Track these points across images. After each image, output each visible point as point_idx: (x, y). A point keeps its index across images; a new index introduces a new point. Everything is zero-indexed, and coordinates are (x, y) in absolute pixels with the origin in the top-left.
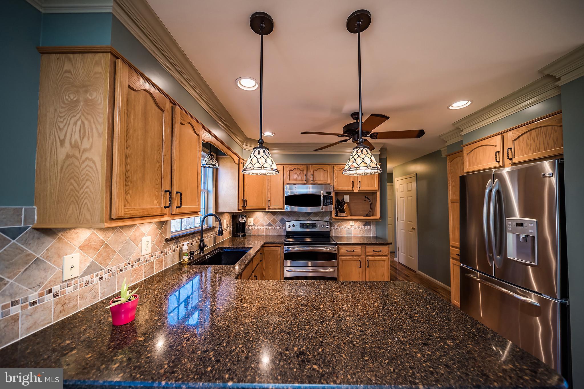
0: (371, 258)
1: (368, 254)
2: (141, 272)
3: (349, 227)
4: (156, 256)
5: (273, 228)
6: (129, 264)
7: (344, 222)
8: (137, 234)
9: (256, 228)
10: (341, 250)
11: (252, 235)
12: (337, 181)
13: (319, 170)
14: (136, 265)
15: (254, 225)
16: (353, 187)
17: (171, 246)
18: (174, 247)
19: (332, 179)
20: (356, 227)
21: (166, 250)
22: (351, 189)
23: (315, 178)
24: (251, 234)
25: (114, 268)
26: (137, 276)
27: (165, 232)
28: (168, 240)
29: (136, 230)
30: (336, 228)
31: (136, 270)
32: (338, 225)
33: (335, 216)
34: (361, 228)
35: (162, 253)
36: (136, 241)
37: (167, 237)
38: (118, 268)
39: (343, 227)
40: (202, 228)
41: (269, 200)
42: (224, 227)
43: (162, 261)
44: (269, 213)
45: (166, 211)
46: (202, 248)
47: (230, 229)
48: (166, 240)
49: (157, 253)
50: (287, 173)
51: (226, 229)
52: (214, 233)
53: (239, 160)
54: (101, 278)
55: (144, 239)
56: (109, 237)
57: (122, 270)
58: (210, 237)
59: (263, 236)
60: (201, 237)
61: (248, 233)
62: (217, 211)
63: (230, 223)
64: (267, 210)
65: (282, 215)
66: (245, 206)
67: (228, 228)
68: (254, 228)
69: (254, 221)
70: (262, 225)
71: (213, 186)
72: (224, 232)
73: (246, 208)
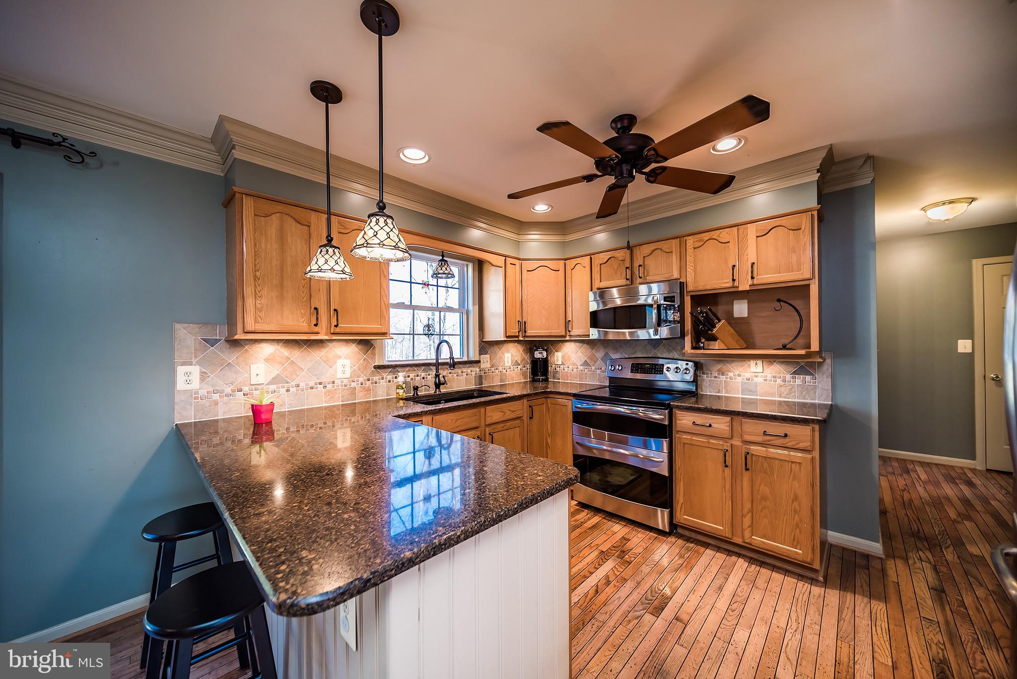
0: (754, 448)
1: (747, 438)
2: (337, 395)
3: (748, 375)
4: (360, 383)
5: (591, 371)
6: (320, 384)
7: (734, 364)
8: (331, 356)
9: (566, 369)
10: (680, 420)
11: (560, 381)
12: (695, 270)
13: (653, 254)
14: (329, 387)
15: (563, 364)
16: (734, 280)
17: (385, 375)
18: (390, 377)
19: (682, 268)
20: (769, 377)
21: (376, 378)
22: (730, 284)
23: (648, 272)
24: (559, 379)
25: (302, 385)
26: (331, 398)
27: (373, 357)
28: (378, 367)
29: (327, 351)
30: (716, 377)
31: (329, 391)
32: (719, 370)
33: (693, 348)
34: (784, 381)
35: (369, 380)
36: (330, 363)
37: (376, 364)
38: (307, 385)
39: (731, 374)
40: (437, 359)
41: (570, 321)
42: (506, 364)
43: (368, 390)
44: (585, 345)
45: (316, 329)
46: (438, 386)
47: (525, 368)
48: (375, 367)
49: (361, 380)
50: (596, 269)
51: (512, 367)
52: (478, 370)
53: (505, 259)
54: (288, 391)
55: (340, 362)
56: (296, 354)
57: (312, 388)
58: (467, 375)
59: (577, 383)
60: (437, 371)
61: (554, 378)
62: (483, 338)
63: (524, 359)
64: (568, 338)
65: (605, 348)
66: (525, 332)
67: (519, 367)
68: (564, 370)
69: (563, 357)
70: (574, 364)
71: (474, 304)
72: (506, 371)
73: (527, 334)
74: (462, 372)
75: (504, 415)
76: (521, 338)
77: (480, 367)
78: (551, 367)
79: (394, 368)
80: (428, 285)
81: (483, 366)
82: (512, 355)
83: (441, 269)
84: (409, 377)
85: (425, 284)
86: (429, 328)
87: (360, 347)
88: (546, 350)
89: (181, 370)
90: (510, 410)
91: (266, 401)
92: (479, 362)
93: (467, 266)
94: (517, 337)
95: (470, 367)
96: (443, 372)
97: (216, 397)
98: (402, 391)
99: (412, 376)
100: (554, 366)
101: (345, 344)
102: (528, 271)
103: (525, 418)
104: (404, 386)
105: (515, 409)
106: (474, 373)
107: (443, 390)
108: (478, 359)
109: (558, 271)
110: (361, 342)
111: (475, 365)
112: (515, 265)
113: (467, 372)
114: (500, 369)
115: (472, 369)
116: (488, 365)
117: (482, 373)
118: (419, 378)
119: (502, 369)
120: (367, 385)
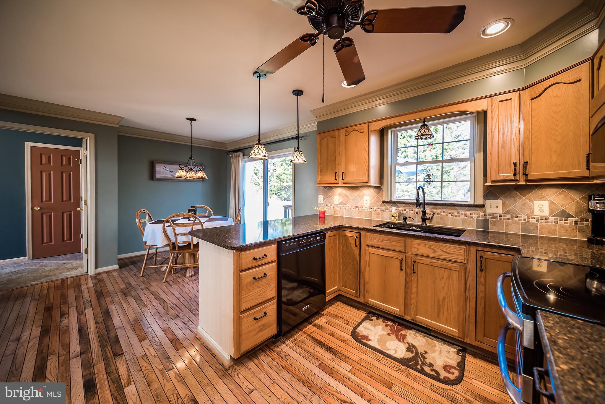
2: (363, 214)
4: (374, 210)
6: (357, 207)
8: (361, 194)
14: (360, 209)
17: (389, 207)
18: (391, 209)
21: (383, 208)
25: (350, 206)
26: (361, 215)
27: (382, 196)
28: (383, 202)
29: (360, 192)
31: (360, 211)
35: (379, 209)
36: (361, 197)
37: (383, 200)
38: (352, 207)
42: (537, 213)
43: (379, 214)
45: (337, 182)
46: (424, 220)
49: (375, 208)
51: (551, 218)
52: (482, 214)
54: (345, 208)
55: (365, 198)
56: (348, 193)
57: (354, 209)
58: (466, 216)
72: (538, 221)
73: (529, 178)
74: (459, 214)
75: (433, 252)
77: (485, 211)
79: (397, 203)
80: (432, 144)
81: (489, 211)
82: (551, 203)
84: (405, 210)
86: (429, 177)
87: (375, 190)
91: (324, 210)
92: (483, 206)
95: (470, 210)
97: (326, 207)
98: (395, 218)
99: (407, 210)
101: (368, 188)
102: (532, 99)
104: (397, 215)
105: (450, 252)
106: (475, 217)
108: (482, 203)
109: (580, 80)
110: (375, 188)
111: (477, 209)
112: (509, 100)
113: (466, 214)
114: (524, 217)
115: (472, 212)
116: (500, 211)
117: (489, 218)
118: (413, 212)
119: (528, 218)
120: (378, 212)
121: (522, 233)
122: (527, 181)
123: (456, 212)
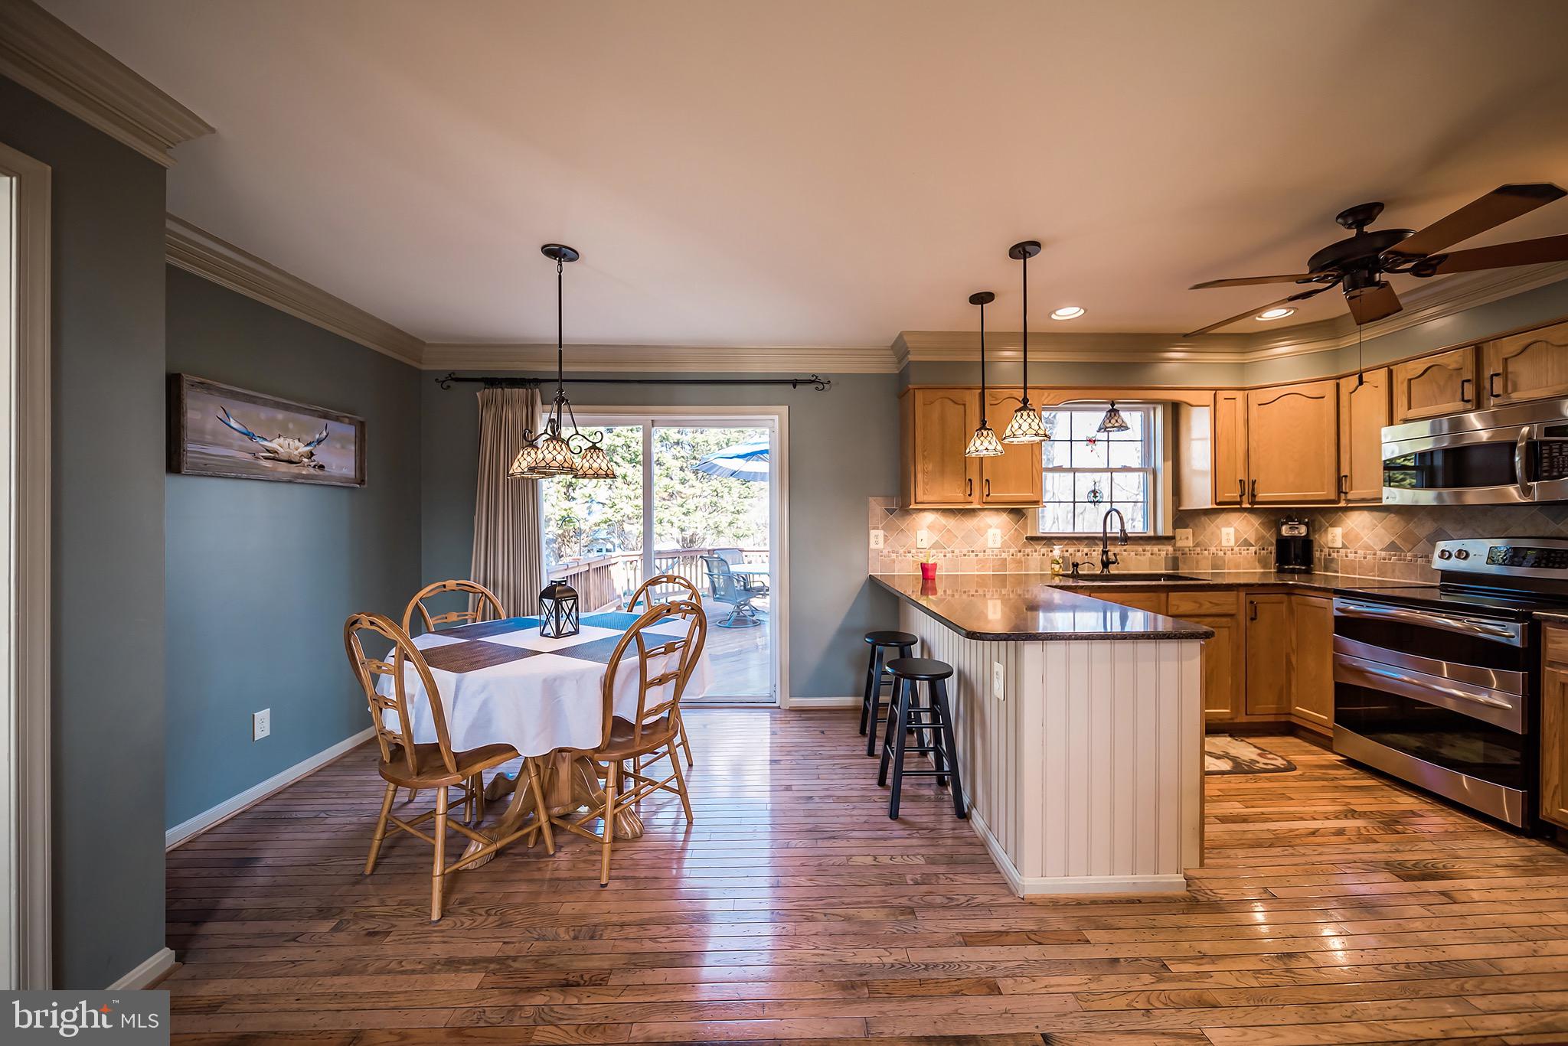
2: (989, 565)
4: (1011, 554)
5: (1405, 560)
6: (973, 552)
8: (982, 525)
9: (1351, 556)
10: (1550, 642)
11: (1339, 575)
13: (1527, 352)
14: (981, 555)
15: (1344, 547)
17: (1038, 548)
18: (1044, 550)
21: (1028, 550)
23: (1515, 385)
24: (1337, 572)
25: (957, 551)
26: (983, 566)
27: (1025, 527)
28: (1031, 539)
29: (979, 520)
31: (980, 560)
35: (1020, 551)
36: (981, 531)
37: (1028, 535)
38: (961, 552)
40: (1105, 532)
41: (1346, 476)
42: (1224, 544)
43: (1020, 562)
44: (1392, 515)
45: (970, 499)
46: (1106, 564)
47: (1265, 552)
48: (1027, 538)
49: (1012, 551)
50: (1400, 390)
51: (1236, 549)
52: (1170, 548)
53: (1215, 395)
54: (945, 556)
55: (991, 532)
56: (951, 522)
57: (965, 555)
58: (1152, 554)
59: (1374, 580)
60: (1105, 546)
61: (1326, 569)
62: (1179, 506)
63: (1263, 538)
64: (1342, 504)
65: (1435, 520)
66: (1254, 496)
67: (1252, 549)
68: (1347, 556)
69: (1344, 536)
70: (1367, 547)
71: (1165, 459)
72: (1225, 554)
73: (1258, 499)
75: (1200, 607)
76: (1246, 505)
77: (1174, 546)
78: (1321, 551)
79: (1049, 540)
80: (1095, 441)
81: (1179, 544)
82: (1236, 531)
83: (1110, 422)
84: (1067, 551)
85: (1090, 441)
86: (1095, 494)
87: (1011, 516)
88: (1307, 524)
89: (873, 533)
90: (1211, 602)
91: (931, 561)
92: (1173, 538)
93: (1155, 409)
94: (1240, 503)
95: (1158, 544)
96: (1113, 549)
97: (894, 556)
98: (1058, 566)
99: (1071, 550)
100: (1326, 550)
101: (996, 513)
102: (1259, 405)
103: (1241, 617)
104: (1060, 561)
105: (1220, 601)
106: (1163, 554)
107: (1113, 570)
108: (1170, 534)
109: (1323, 397)
110: (1012, 511)
111: (1166, 542)
112: (1234, 399)
113: (1152, 550)
114: (1213, 549)
115: (1160, 547)
116: (1190, 543)
117: (1179, 554)
118: (1080, 553)
119: (1217, 550)
120: (1018, 557)
121: (1212, 569)
122: (1253, 503)
123: (1140, 549)
